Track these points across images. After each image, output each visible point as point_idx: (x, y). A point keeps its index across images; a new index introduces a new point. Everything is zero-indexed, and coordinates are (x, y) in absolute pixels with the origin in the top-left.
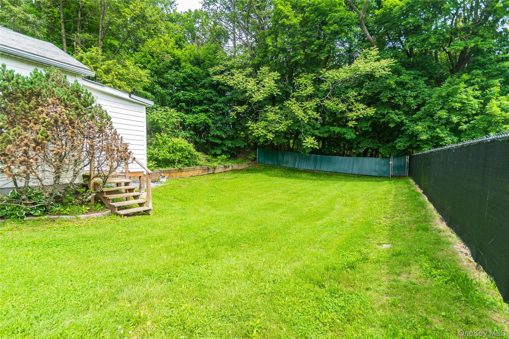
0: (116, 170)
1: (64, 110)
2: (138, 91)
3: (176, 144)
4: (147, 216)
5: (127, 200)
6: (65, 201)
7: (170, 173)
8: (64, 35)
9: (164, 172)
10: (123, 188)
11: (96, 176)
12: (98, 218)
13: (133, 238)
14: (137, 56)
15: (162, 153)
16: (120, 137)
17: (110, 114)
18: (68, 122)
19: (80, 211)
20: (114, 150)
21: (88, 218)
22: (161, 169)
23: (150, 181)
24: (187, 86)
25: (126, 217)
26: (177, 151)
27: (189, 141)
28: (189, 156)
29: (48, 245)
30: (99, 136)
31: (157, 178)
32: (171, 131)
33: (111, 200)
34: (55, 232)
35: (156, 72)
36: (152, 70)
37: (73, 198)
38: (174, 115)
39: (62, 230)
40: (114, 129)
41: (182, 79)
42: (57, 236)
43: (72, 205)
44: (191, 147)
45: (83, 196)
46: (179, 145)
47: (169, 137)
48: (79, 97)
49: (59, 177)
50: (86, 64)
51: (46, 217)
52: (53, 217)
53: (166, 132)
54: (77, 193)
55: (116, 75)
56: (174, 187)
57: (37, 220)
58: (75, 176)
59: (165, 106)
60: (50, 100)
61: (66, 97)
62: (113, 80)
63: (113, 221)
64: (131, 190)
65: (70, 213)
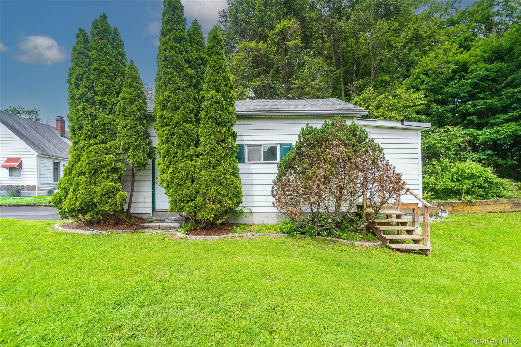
0: (389, 202)
1: (344, 149)
2: (410, 116)
3: (462, 170)
4: (424, 257)
5: (398, 234)
6: (343, 227)
7: (453, 207)
8: (343, 89)
9: (444, 205)
10: (394, 220)
11: (368, 207)
12: (370, 248)
13: (409, 279)
14: (409, 81)
15: (441, 181)
16: (392, 167)
17: (381, 146)
18: (347, 158)
19: (355, 238)
20: (386, 181)
21: (361, 246)
22: (440, 201)
23: (427, 215)
24: (480, 92)
25: (398, 252)
26: (464, 178)
27: (484, 164)
28: (486, 185)
29: (332, 263)
30: (372, 168)
31: (435, 211)
32: (455, 154)
33: (382, 232)
34: (336, 253)
35: (432, 91)
36: (427, 90)
37: (348, 225)
38: (458, 135)
39: (341, 253)
40: (386, 160)
41: (471, 87)
42: (338, 257)
43: (348, 231)
44: (489, 172)
45: (357, 224)
46: (467, 171)
47: (451, 162)
48: (355, 135)
49: (339, 206)
50: (360, 105)
51: (330, 238)
52: (334, 239)
53: (447, 156)
54: (352, 221)
55: (387, 107)
56: (461, 224)
57: (324, 240)
58: (351, 205)
59: (445, 125)
60: (334, 143)
61: (345, 138)
62: (383, 113)
63: (385, 254)
64: (403, 224)
65: (347, 238)
